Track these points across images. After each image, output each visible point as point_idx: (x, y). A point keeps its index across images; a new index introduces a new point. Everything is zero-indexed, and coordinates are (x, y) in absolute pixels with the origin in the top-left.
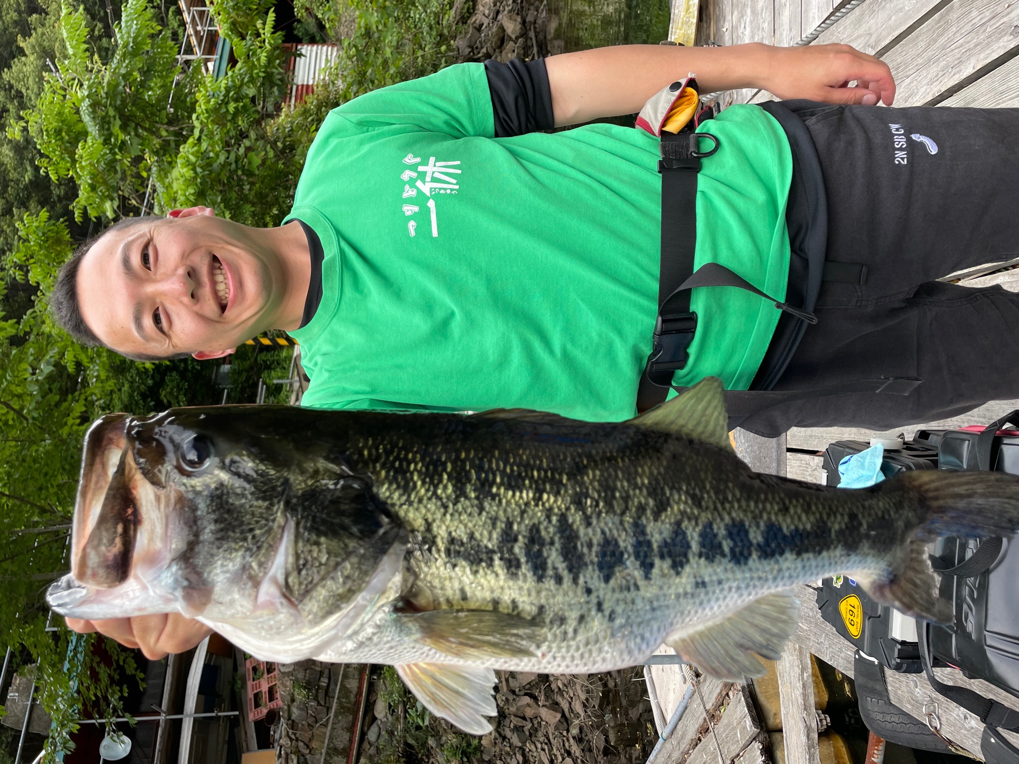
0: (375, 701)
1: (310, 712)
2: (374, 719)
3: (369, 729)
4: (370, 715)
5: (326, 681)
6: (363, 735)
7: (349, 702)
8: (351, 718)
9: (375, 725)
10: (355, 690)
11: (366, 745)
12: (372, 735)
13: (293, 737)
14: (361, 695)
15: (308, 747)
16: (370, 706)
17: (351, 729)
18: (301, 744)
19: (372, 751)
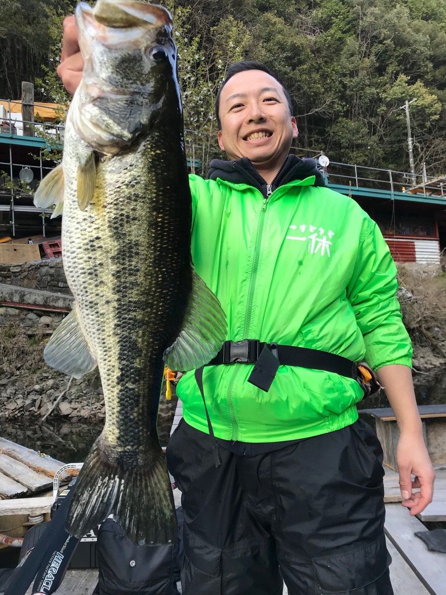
0: (50, 316)
1: (44, 278)
2: (40, 316)
3: (34, 313)
4: (43, 313)
5: (62, 286)
6: (32, 310)
7: (50, 302)
8: (41, 303)
9: (37, 317)
10: (56, 305)
11: (25, 312)
12: (31, 316)
13: (30, 269)
14: (54, 309)
15: (25, 277)
16: (47, 314)
17: (35, 304)
18: (26, 273)
19: (22, 316)
